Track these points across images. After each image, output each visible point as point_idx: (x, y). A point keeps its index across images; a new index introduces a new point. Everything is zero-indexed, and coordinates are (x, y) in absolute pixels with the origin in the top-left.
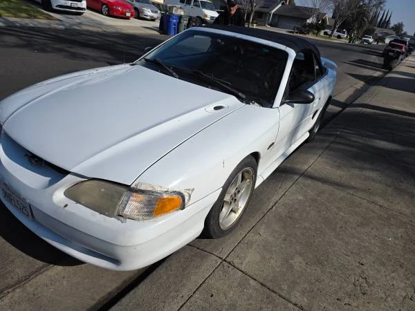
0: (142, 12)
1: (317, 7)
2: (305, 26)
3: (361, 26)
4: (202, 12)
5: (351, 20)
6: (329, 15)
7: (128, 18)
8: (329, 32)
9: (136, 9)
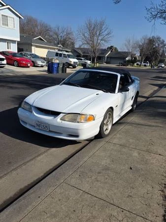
0: (36, 63)
1: (130, 51)
2: (125, 62)
3: (156, 59)
4: (69, 60)
5: (150, 56)
6: (138, 54)
7: (29, 67)
8: (139, 63)
9: (32, 61)
